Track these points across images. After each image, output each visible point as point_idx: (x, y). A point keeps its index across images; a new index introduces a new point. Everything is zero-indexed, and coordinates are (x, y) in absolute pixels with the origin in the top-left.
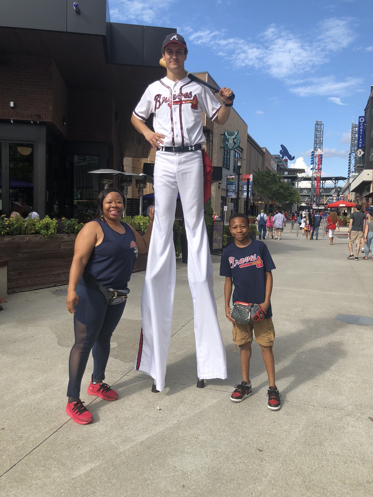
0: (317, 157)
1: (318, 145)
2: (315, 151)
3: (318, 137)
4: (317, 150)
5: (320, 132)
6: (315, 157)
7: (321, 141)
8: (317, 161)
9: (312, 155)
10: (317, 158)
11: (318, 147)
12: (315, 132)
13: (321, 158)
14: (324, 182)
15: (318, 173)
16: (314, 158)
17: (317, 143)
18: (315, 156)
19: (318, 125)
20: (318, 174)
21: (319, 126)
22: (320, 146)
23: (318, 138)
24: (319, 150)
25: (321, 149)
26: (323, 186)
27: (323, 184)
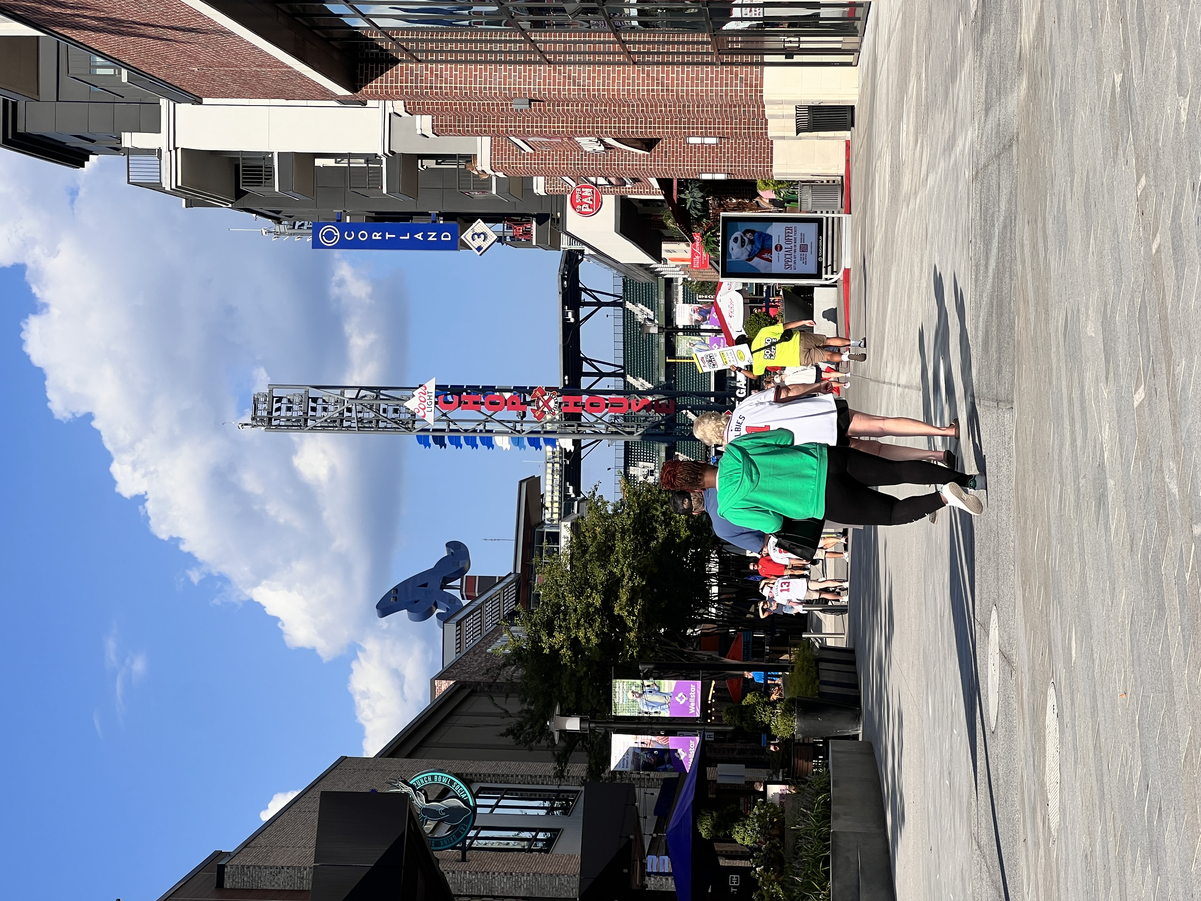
0: (451, 416)
1: (385, 411)
2: (418, 425)
3: (341, 414)
4: (414, 415)
5: (312, 404)
6: (452, 427)
7: (363, 393)
8: (472, 414)
9: (440, 441)
10: (457, 413)
11: (396, 411)
12: (314, 429)
13: (457, 390)
14: (586, 368)
15: (541, 404)
16: (457, 431)
17: (372, 415)
18: (443, 426)
19: (275, 414)
20: (546, 403)
21: (278, 409)
22: (391, 398)
23: (346, 414)
24: (412, 404)
25: (409, 393)
26: (611, 369)
27: (601, 375)
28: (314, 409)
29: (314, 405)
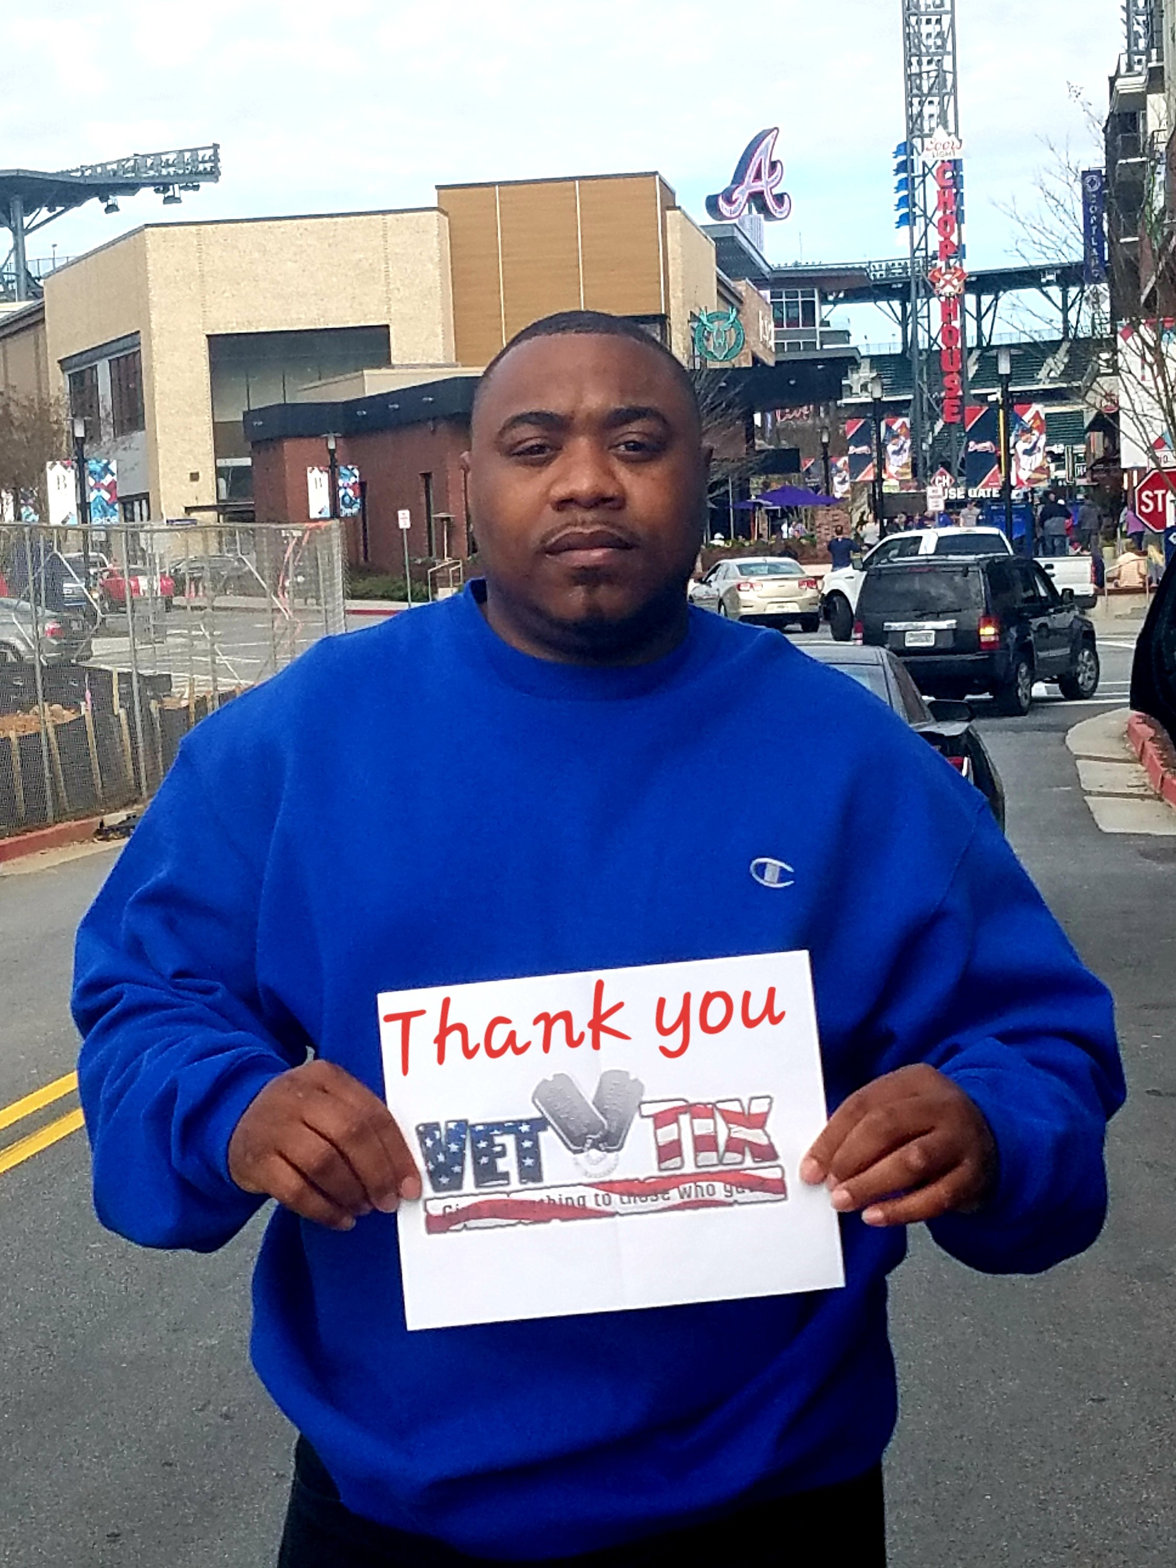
0: (929, 178)
1: (931, 102)
2: (917, 141)
4: (928, 136)
5: (934, 18)
6: (917, 181)
7: (950, 78)
8: (933, 201)
9: (902, 167)
10: (933, 186)
11: (931, 117)
13: (957, 181)
16: (914, 189)
17: (925, 89)
18: (918, 170)
22: (945, 111)
23: (924, 60)
24: (940, 133)
25: (952, 129)
26: (986, 331)
27: (979, 318)
28: (928, 22)
29: (933, 21)
